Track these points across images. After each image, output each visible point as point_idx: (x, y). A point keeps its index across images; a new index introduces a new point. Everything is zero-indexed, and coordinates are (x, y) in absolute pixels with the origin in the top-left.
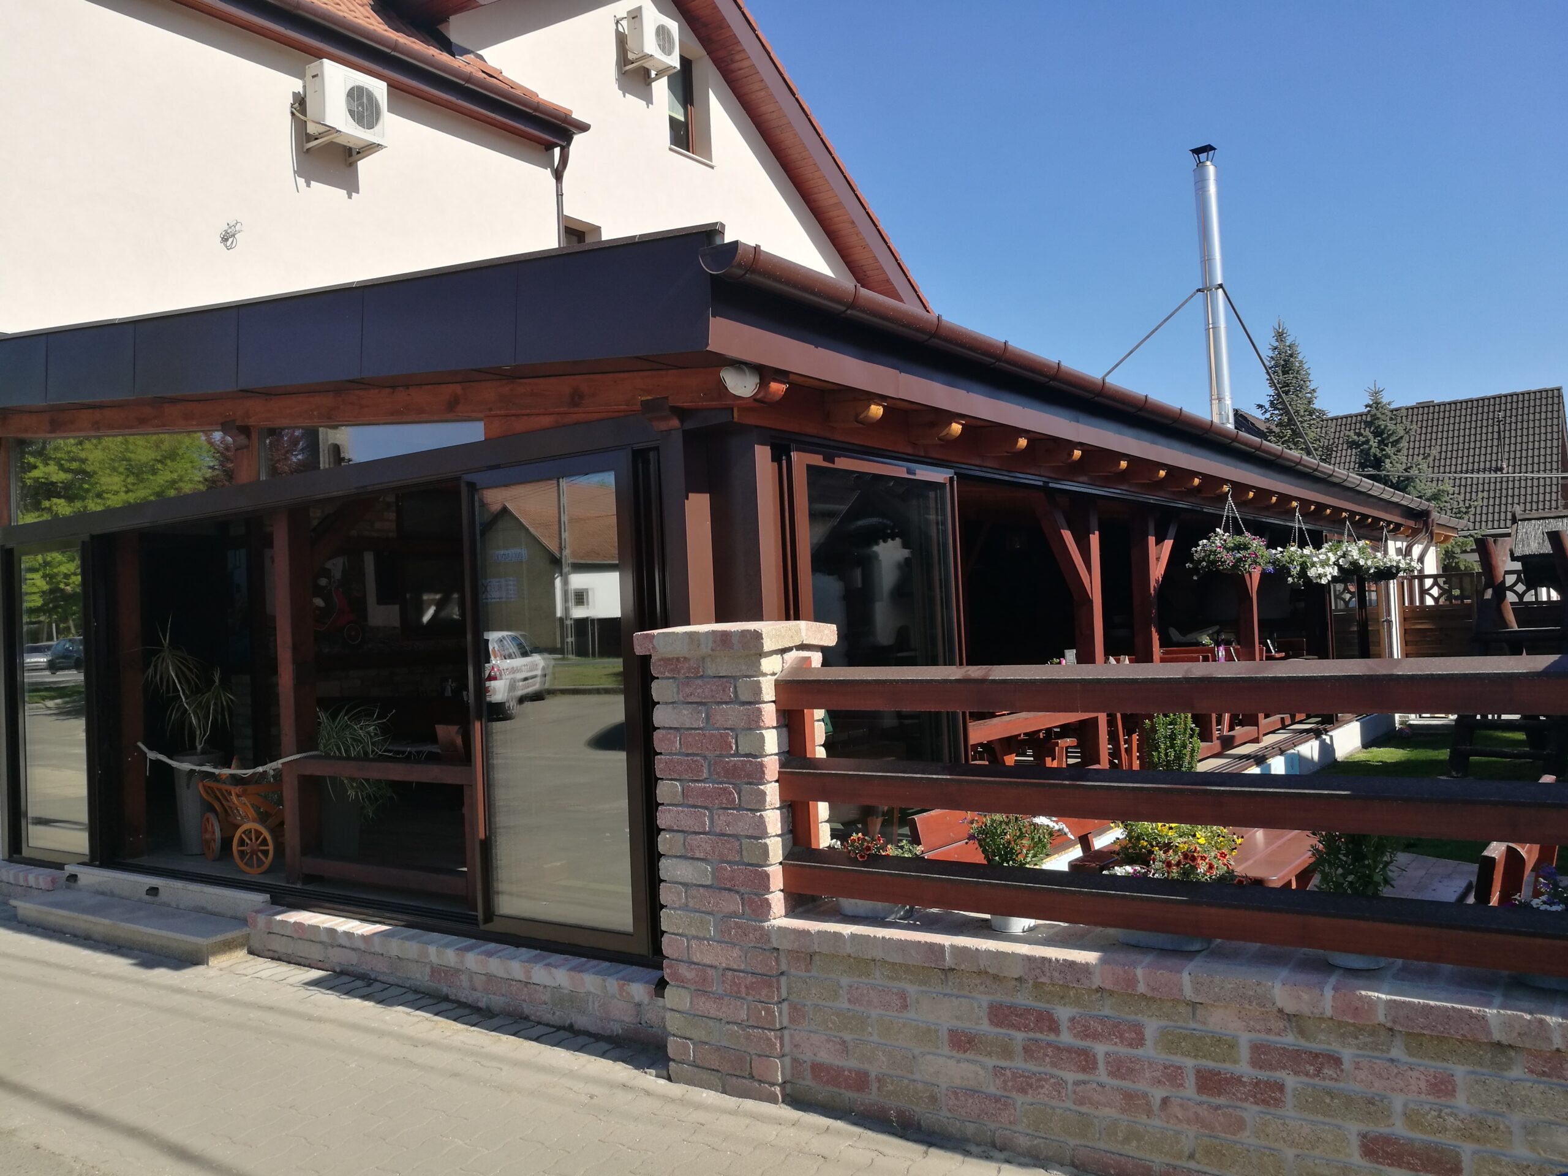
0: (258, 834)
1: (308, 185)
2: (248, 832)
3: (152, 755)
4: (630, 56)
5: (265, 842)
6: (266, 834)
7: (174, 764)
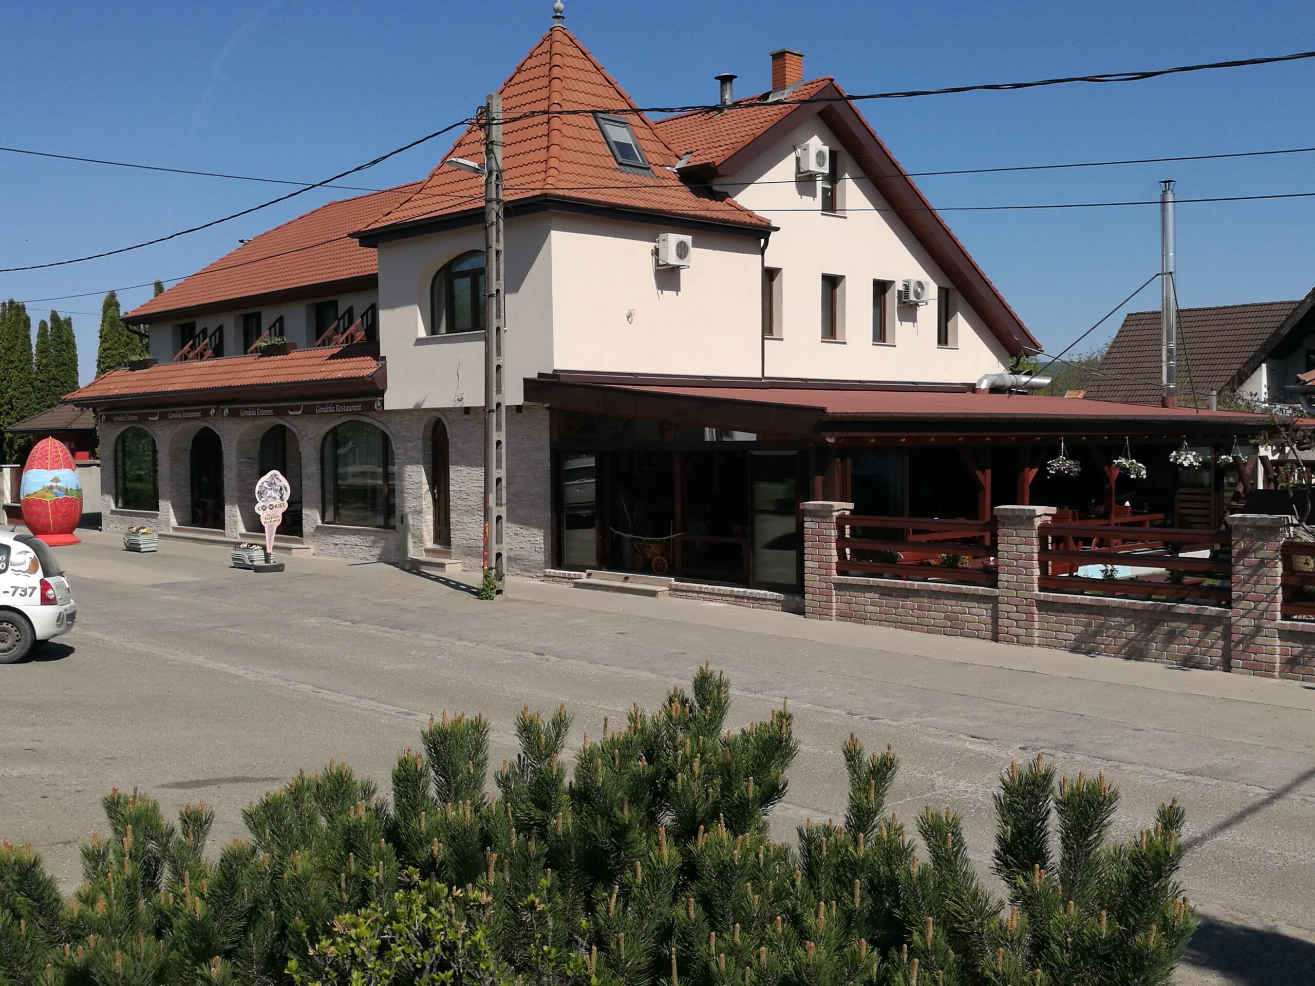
0: (662, 561)
1: (662, 293)
2: (658, 560)
3: (616, 532)
4: (802, 170)
5: (664, 563)
6: (665, 561)
7: (623, 534)
